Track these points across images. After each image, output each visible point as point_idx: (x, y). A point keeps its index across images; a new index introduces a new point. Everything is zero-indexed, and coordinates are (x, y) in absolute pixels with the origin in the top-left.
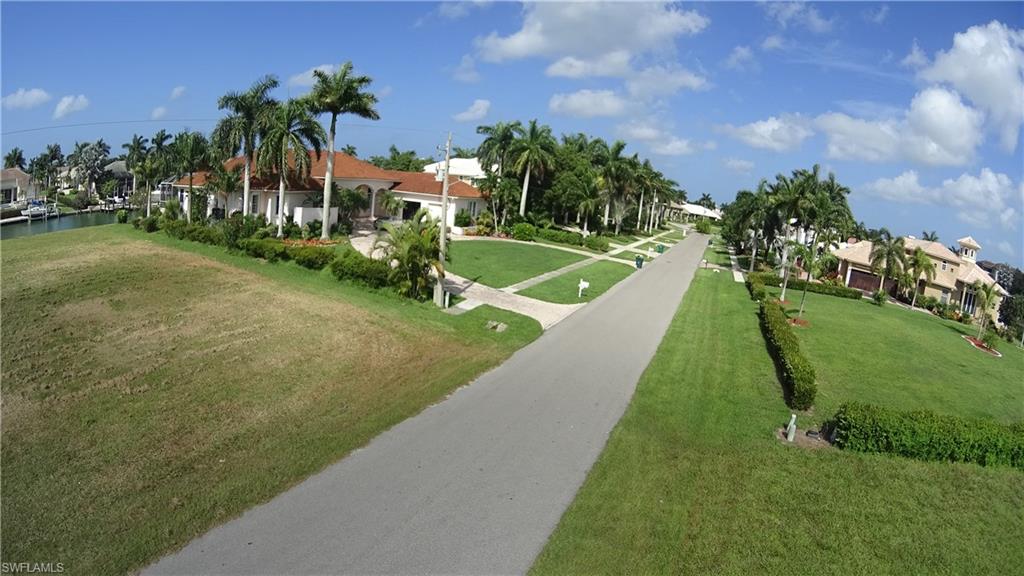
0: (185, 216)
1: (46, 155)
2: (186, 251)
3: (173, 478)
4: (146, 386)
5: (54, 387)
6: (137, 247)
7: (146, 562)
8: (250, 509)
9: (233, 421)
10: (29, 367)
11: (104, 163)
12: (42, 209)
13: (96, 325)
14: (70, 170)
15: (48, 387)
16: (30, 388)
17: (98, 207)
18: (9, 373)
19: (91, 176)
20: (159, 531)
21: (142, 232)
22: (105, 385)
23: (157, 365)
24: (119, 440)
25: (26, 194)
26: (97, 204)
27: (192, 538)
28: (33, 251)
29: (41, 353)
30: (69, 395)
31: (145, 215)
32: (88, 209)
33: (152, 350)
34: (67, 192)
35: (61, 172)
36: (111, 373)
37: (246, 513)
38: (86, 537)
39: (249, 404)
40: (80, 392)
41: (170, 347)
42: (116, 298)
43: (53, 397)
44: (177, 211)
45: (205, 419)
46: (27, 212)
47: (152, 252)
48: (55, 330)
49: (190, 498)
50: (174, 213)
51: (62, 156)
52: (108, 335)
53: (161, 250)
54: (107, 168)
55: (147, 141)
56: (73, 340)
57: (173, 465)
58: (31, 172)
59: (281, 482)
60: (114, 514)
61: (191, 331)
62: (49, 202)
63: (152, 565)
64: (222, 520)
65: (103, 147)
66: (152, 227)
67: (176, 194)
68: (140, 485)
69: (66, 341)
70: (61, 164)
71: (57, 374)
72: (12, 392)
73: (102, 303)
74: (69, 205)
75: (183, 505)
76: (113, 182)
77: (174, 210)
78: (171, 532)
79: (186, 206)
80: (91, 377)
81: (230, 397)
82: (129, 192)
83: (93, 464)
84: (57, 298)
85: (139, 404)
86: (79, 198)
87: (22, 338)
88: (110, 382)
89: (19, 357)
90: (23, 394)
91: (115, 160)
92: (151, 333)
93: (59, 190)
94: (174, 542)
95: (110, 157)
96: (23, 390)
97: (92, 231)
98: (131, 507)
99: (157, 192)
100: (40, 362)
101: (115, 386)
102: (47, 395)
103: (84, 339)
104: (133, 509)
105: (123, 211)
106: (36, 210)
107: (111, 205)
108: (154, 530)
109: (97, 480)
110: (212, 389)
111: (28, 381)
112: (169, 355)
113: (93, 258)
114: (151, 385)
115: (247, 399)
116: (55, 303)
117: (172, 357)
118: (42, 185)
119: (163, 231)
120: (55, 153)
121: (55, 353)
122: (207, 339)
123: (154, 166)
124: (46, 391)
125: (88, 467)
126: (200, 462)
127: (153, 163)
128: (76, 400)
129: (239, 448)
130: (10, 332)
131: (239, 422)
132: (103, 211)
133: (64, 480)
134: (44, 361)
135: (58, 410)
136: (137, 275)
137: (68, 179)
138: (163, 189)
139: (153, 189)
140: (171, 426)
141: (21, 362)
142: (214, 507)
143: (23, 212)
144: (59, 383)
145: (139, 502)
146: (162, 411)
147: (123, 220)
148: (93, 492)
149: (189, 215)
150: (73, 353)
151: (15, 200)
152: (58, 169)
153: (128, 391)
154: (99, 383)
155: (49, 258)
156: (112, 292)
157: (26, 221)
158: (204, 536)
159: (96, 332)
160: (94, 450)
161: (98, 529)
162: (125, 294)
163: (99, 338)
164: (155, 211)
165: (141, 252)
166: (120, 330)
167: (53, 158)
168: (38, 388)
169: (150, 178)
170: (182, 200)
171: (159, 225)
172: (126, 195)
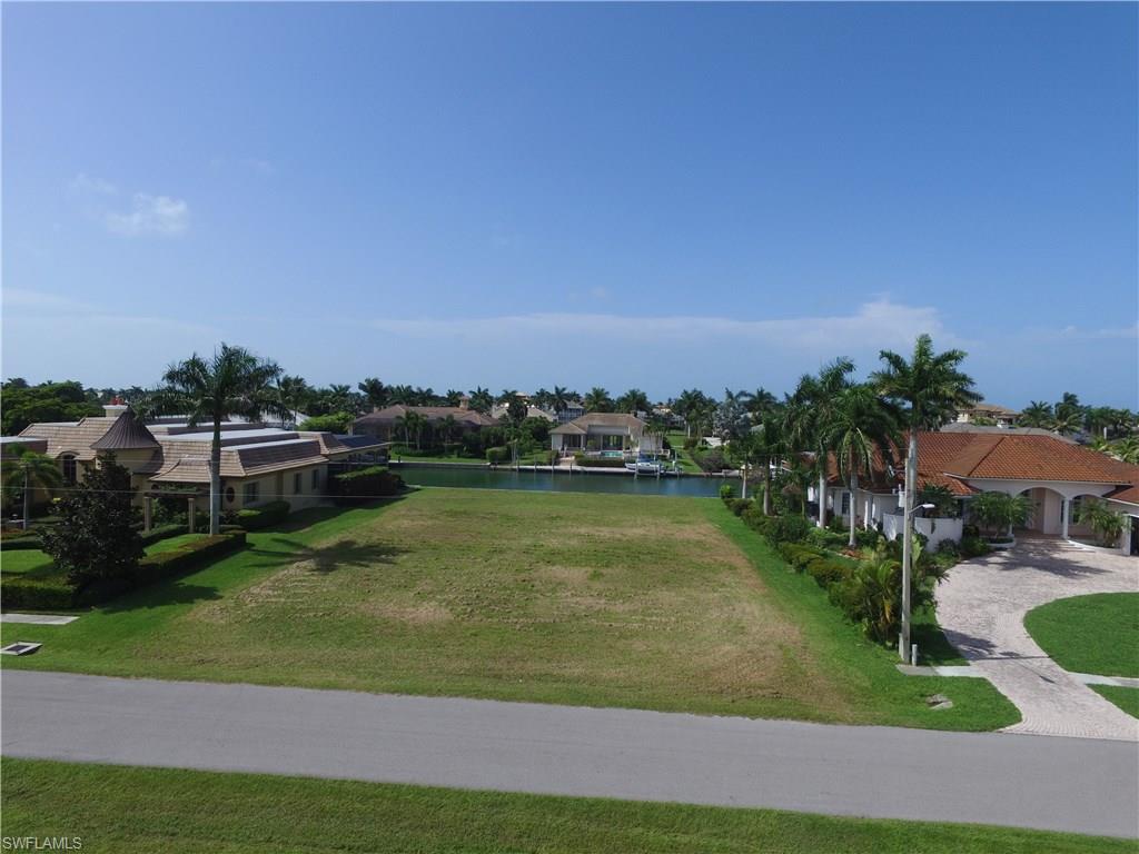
12: (654, 466)
18: (455, 596)
25: (641, 445)
46: (634, 465)
71: (488, 606)
72: (446, 606)
74: (700, 464)
86: (708, 459)
87: (492, 578)
89: (474, 589)
90: (451, 610)
102: (466, 614)
106: (645, 465)
116: (549, 562)
124: (469, 612)
129: (539, 680)
130: (487, 573)
135: (465, 623)
143: (627, 465)
151: (627, 449)
157: (633, 474)
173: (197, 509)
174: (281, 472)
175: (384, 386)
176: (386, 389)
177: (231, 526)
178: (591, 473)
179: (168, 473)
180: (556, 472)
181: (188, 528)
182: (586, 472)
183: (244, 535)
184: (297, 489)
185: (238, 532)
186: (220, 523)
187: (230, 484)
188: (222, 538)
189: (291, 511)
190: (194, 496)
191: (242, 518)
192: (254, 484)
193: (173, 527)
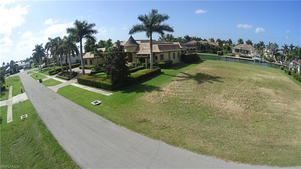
0: (298, 73)
1: (259, 44)
2: (298, 84)
3: (267, 147)
4: (275, 119)
5: (251, 108)
6: (285, 78)
7: (243, 162)
8: (276, 166)
9: (289, 140)
10: (246, 100)
11: (277, 50)
12: (259, 59)
13: (269, 97)
14: (267, 50)
15: (249, 107)
16: (243, 105)
17: (275, 63)
18: (238, 99)
19: (274, 53)
20: (253, 158)
21: (287, 74)
22: (265, 114)
23: (281, 115)
24: (261, 130)
25: (253, 53)
26: (275, 62)
27: (258, 164)
28: (255, 69)
29: (251, 97)
30: (254, 112)
31: (288, 70)
32: (273, 63)
33: (281, 110)
34: (266, 56)
35: (264, 50)
36: (268, 111)
37: (274, 167)
38: (234, 147)
39: (295, 138)
40: (258, 113)
41: (286, 111)
42: (277, 91)
43: (249, 110)
44: (297, 71)
45: (284, 136)
46: (254, 58)
47: (289, 81)
48: (257, 93)
49: (267, 155)
50: (296, 71)
51: (265, 45)
52: (272, 101)
53: (291, 81)
54: (278, 52)
55: (288, 46)
56: (261, 98)
57: (269, 144)
58: (255, 47)
59: (287, 164)
60: (246, 147)
61: (293, 109)
62: (261, 57)
63: (244, 164)
64: (269, 165)
65: (276, 46)
66: (290, 74)
67: (296, 65)
68: (258, 144)
69: (259, 97)
70: (264, 47)
71: (253, 105)
72: (237, 103)
73: (273, 91)
74: (267, 60)
75: (264, 155)
76: (280, 57)
77: (296, 70)
78: (255, 160)
79: (299, 70)
80: (262, 110)
81: (292, 133)
82: (284, 61)
83: (250, 132)
84: (260, 85)
85: (271, 123)
86: (270, 59)
87: (246, 91)
88: (267, 114)
89: (243, 96)
90: (240, 105)
91: (280, 50)
92: (283, 105)
93: (264, 55)
94: (254, 162)
95: (278, 49)
96: (241, 104)
97: (274, 69)
98: (252, 148)
99: (292, 63)
100: (250, 100)
101: (268, 115)
102: (248, 109)
103: (265, 99)
104: (252, 149)
105: (283, 66)
106: (257, 58)
107: (279, 63)
108: (252, 157)
109: (249, 136)
110: (290, 129)
111: (244, 103)
112: (285, 113)
113: (273, 77)
114: (277, 120)
115: (296, 136)
116: (259, 86)
117: (285, 114)
118: (259, 52)
119: (292, 76)
120: (262, 44)
121: (255, 99)
122: (295, 113)
123: (291, 55)
124: (248, 108)
125: (248, 132)
126: (276, 147)
127: (291, 53)
128: (256, 114)
129: (286, 149)
130: (243, 89)
131: (291, 142)
132: (277, 64)
133: (240, 131)
134: (251, 100)
135: (249, 114)
136: (284, 86)
137: (267, 52)
138: (293, 63)
139: (291, 62)
140: (276, 133)
141: (244, 97)
142: (270, 160)
143: (252, 58)
144: (253, 107)
145: (254, 148)
146: (276, 128)
147: (282, 69)
148: (245, 139)
149: (299, 73)
150: (260, 101)
151: (250, 54)
152: (264, 49)
153: (270, 118)
154: (264, 112)
155: (260, 73)
156: (276, 89)
157: (254, 61)
158: (262, 166)
159: (268, 98)
160: (253, 129)
161: (239, 148)
162: (279, 91)
163: (269, 100)
164: (291, 69)
165: (286, 80)
166: (275, 101)
167: (262, 45)
168: (246, 106)
169: (290, 58)
170: (298, 68)
171: (292, 74)
172: (283, 61)
173: (148, 62)
174: (170, 52)
175: (190, 37)
176: (190, 38)
177: (157, 67)
178: (244, 59)
179: (141, 52)
180: (235, 58)
181: (146, 67)
182: (242, 59)
183: (160, 69)
184: (174, 58)
185: (158, 68)
186: (153, 66)
187: (156, 55)
188: (154, 70)
189: (172, 64)
190: (147, 58)
191: (159, 64)
192: (162, 55)
193: (141, 67)
